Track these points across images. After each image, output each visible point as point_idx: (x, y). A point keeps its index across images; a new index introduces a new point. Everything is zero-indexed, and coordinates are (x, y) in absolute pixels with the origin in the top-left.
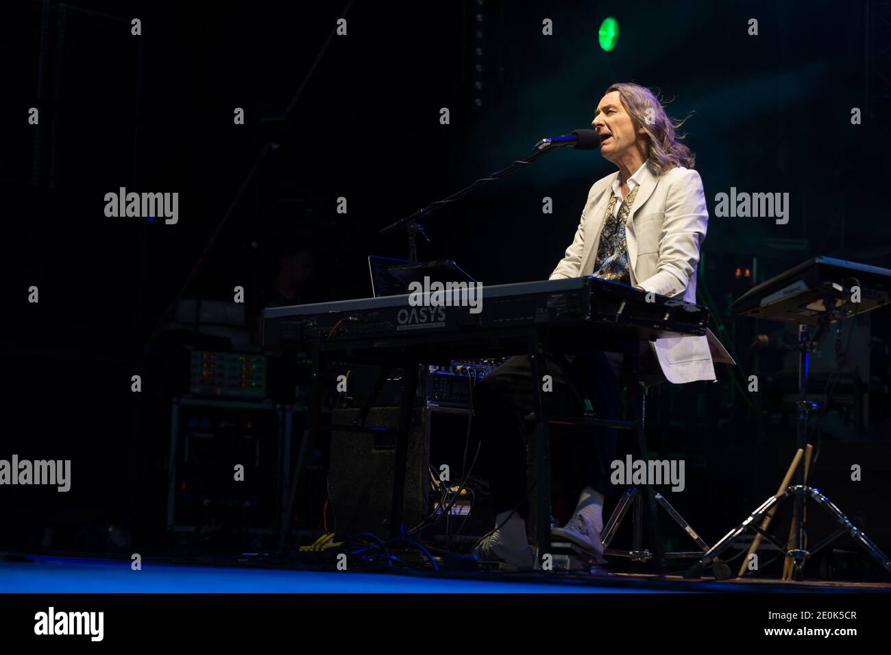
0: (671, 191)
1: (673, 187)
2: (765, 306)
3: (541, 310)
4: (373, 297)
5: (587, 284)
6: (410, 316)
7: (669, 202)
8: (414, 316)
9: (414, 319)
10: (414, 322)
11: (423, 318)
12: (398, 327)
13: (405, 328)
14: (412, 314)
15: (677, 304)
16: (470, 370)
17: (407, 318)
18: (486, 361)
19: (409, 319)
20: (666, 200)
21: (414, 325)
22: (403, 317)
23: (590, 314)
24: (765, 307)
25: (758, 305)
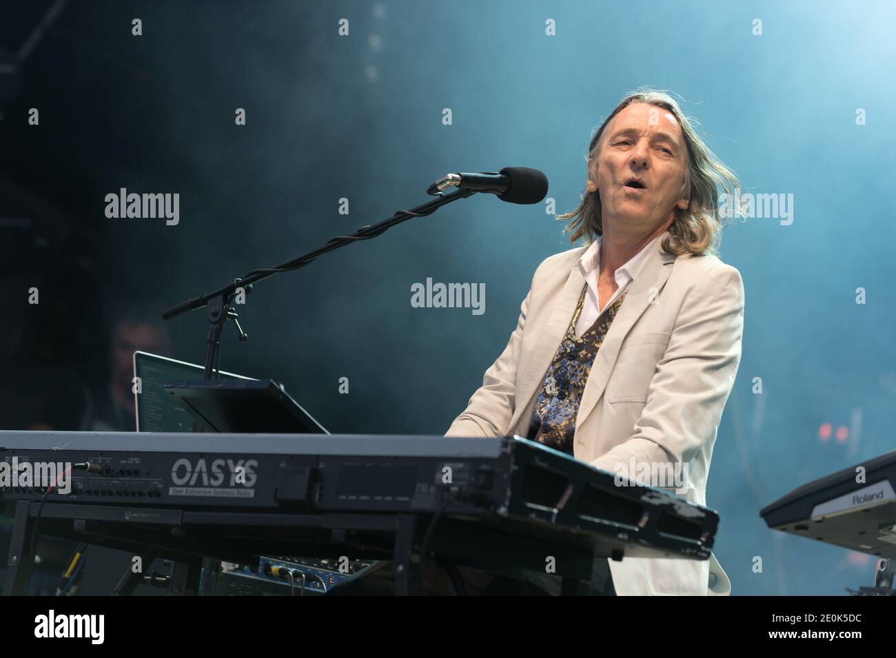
0: (689, 300)
1: (692, 293)
2: (819, 518)
3: (424, 487)
4: (135, 431)
5: (508, 450)
6: (193, 472)
7: (682, 317)
8: (200, 473)
9: (200, 479)
10: (199, 483)
11: (216, 478)
12: (171, 489)
13: (184, 492)
14: (197, 469)
15: (665, 501)
16: (296, 575)
17: (188, 476)
18: (324, 562)
19: (191, 476)
20: (678, 313)
21: (201, 489)
22: (182, 472)
23: (507, 503)
24: (818, 522)
25: (808, 516)
